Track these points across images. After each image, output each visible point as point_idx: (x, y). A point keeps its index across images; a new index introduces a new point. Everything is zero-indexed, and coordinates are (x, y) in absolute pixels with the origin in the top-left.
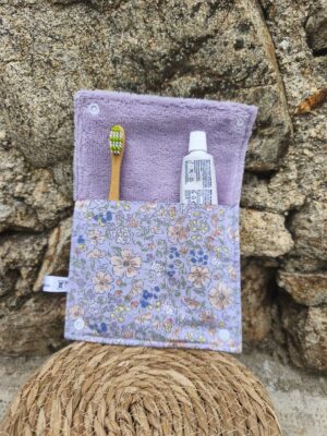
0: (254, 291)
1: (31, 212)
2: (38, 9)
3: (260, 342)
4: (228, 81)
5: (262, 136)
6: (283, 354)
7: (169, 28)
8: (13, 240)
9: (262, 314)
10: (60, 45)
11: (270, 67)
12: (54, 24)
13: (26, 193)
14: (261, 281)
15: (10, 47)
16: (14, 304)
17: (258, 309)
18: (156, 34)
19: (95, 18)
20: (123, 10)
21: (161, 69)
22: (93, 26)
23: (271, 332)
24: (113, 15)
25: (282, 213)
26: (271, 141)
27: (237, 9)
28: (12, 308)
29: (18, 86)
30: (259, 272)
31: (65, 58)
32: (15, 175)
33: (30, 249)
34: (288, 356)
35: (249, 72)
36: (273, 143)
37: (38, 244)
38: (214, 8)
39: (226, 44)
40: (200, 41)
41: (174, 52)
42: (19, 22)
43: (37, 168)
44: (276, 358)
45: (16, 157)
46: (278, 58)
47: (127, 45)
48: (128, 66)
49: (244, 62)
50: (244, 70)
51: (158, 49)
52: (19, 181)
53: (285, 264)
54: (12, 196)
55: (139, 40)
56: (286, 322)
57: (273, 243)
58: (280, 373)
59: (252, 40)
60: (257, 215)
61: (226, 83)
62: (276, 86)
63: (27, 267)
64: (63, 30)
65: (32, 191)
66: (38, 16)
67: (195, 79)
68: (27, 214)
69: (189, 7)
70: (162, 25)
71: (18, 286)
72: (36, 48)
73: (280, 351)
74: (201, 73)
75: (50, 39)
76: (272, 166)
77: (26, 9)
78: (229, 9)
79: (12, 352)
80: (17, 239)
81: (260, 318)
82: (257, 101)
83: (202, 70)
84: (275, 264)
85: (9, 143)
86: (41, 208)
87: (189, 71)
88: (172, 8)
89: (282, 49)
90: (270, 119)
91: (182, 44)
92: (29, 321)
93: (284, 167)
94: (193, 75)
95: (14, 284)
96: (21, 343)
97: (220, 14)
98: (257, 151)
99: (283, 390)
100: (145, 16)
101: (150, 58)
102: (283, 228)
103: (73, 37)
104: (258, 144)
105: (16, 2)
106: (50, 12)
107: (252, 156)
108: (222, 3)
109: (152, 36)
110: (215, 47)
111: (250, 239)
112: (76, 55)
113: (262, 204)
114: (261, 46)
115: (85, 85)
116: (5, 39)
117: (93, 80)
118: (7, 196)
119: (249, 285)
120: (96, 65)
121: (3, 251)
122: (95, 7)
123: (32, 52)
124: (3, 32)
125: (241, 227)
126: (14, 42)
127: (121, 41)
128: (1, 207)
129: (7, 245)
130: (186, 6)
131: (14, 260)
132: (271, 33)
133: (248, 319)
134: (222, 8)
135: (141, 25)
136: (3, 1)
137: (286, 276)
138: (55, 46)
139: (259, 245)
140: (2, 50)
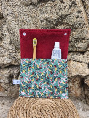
0: (78, 84)
1: (17, 60)
2: (20, 6)
3: (78, 97)
4: (73, 27)
5: (82, 42)
6: (85, 101)
7: (57, 12)
8: (12, 68)
11: (86, 23)
12: (25, 11)
13: (16, 56)
14: (79, 81)
15: (12, 17)
16: (12, 85)
17: (78, 88)
18: (54, 14)
19: (36, 9)
20: (44, 7)
21: (55, 23)
22: (36, 11)
23: (81, 94)
24: (42, 8)
25: (87, 63)
26: (85, 44)
27: (77, 7)
28: (11, 86)
29: (14, 28)
30: (79, 79)
31: (27, 20)
32: (13, 51)
33: (16, 70)
34: (86, 101)
35: (80, 25)
37: (18, 69)
38: (71, 6)
39: (73, 17)
40: (66, 16)
41: (59, 19)
42: (15, 10)
43: (19, 49)
44: (83, 102)
45: (13, 46)
46: (88, 20)
47: (45, 17)
48: (45, 22)
49: (78, 22)
50: (78, 24)
51: (54, 18)
52: (14, 53)
53: (87, 77)
54: (12, 56)
55: (49, 15)
56: (86, 92)
57: (84, 72)
58: (84, 106)
59: (81, 16)
60: (80, 64)
61: (73, 28)
62: (87, 28)
63: (15, 75)
64: (27, 12)
65: (17, 55)
66: (20, 8)
67: (64, 26)
68: (16, 61)
69: (64, 6)
70: (55, 11)
73: (84, 100)
74: (66, 25)
75: (23, 15)
76: (85, 50)
77: (17, 7)
78: (75, 7)
81: (79, 91)
82: (82, 32)
83: (66, 24)
84: (84, 77)
85: (11, 42)
86: (20, 60)
87: (63, 24)
88: (58, 7)
90: (85, 38)
91: (61, 16)
92: (16, 90)
93: (88, 51)
94: (64, 25)
95: (12, 79)
97: (72, 8)
98: (81, 46)
99: (84, 111)
100: (51, 9)
101: (51, 20)
102: (87, 68)
103: (30, 14)
104: (81, 44)
105: (14, 5)
106: (24, 7)
107: (79, 48)
108: (73, 5)
109: (52, 14)
110: (70, 17)
111: (78, 71)
112: (30, 19)
113: (81, 61)
114: (84, 17)
115: (33, 27)
116: (11, 15)
117: (35, 26)
118: (10, 57)
119: (76, 82)
120: (36, 22)
121: (9, 71)
122: (36, 6)
123: (18, 18)
124: (10, 13)
125: (75, 67)
126: (13, 16)
127: (43, 15)
128: (9, 59)
129: (10, 69)
130: (62, 6)
131: (12, 73)
132: (86, 13)
133: (75, 91)
134: (73, 7)
135: (49, 11)
136: (11, 4)
137: (87, 80)
138: (25, 17)
139: (80, 72)
140: (10, 18)
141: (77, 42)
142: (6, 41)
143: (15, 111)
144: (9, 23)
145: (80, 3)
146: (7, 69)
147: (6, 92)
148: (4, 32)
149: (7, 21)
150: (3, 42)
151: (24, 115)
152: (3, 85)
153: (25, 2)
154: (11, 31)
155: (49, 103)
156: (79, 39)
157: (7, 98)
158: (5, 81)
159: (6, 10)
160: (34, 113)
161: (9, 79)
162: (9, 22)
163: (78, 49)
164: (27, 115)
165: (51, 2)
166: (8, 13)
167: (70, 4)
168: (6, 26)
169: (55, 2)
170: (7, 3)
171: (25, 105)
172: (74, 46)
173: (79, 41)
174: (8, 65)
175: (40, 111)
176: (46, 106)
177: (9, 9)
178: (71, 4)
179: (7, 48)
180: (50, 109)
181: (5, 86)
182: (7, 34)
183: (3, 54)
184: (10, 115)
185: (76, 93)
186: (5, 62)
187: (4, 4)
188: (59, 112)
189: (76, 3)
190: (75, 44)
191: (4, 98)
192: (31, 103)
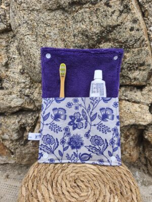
0: (133, 140)
1: (32, 101)
2: (41, 12)
3: (134, 163)
4: (126, 45)
5: (140, 70)
6: (145, 169)
7: (100, 21)
8: (23, 114)
9: (136, 150)
10: (50, 28)
11: (146, 39)
12: (48, 18)
13: (30, 93)
14: (136, 135)
15: (27, 28)
16: (23, 143)
17: (134, 148)
18: (94, 24)
19: (66, 16)
20: (79, 13)
21: (96, 39)
22: (65, 20)
23: (139, 158)
24: (75, 15)
25: (148, 105)
26: (144, 72)
27: (132, 13)
28: (22, 145)
29: (30, 46)
30: (135, 131)
31: (52, 34)
32: (26, 85)
33: (31, 118)
34: (148, 170)
35: (136, 41)
36: (145, 73)
37: (35, 116)
38: (121, 12)
39: (126, 29)
40: (114, 27)
41: (102, 32)
42: (32, 17)
43: (36, 82)
44: (142, 170)
46: (149, 35)
47: (80, 28)
48: (80, 38)
49: (134, 37)
50: (134, 40)
51: (95, 30)
52: (28, 88)
53: (148, 128)
54: (24, 94)
55: (86, 26)
56: (147, 154)
57: (144, 119)
58: (144, 178)
60: (136, 105)
62: (147, 47)
63: (29, 126)
64: (51, 21)
65: (33, 93)
66: (40, 15)
67: (111, 44)
68: (30, 103)
69: (110, 12)
70: (97, 20)
71: (25, 135)
72: (39, 29)
73: (144, 167)
75: (45, 25)
76: (144, 83)
77: (35, 12)
78: (128, 13)
79: (21, 164)
80: (25, 114)
81: (135, 152)
82: (139, 54)
83: (114, 40)
84: (143, 128)
85: (23, 71)
86: (37, 100)
87: (108, 40)
88: (102, 12)
89: (150, 31)
90: (144, 62)
91: (106, 28)
92: (30, 151)
93: (149, 84)
94: (110, 42)
95: (23, 134)
96: (25, 160)
97: (124, 15)
98: (138, 77)
99: (145, 185)
100: (89, 16)
101: (91, 34)
102: (148, 112)
103: (56, 24)
104: (138, 73)
105: (31, 9)
106: (46, 13)
107: (135, 79)
108: (125, 10)
109: (92, 25)
110: (121, 30)
111: (133, 116)
112: (57, 32)
113: (139, 101)
114: (142, 30)
115: (61, 46)
116: (25, 25)
117: (64, 44)
118: (21, 95)
119: (131, 137)
120: (66, 37)
121: (18, 119)
122: (67, 11)
123: (37, 31)
124: (24, 22)
125: (129, 111)
126: (29, 27)
127: (78, 27)
128: (19, 99)
129: (20, 116)
130: (108, 11)
131: (24, 123)
132: (145, 23)
133: (129, 152)
134: (125, 13)
135: (87, 20)
136: (25, 8)
137: (148, 133)
138: (47, 28)
139: (137, 119)
140: (23, 30)
141: (132, 70)
142: (15, 68)
143: (33, 183)
144: (21, 39)
145: (135, 7)
146: (15, 116)
147: (13, 156)
148: (11, 53)
149: (18, 35)
150: (10, 70)
151: (48, 189)
152: (7, 144)
153: (48, 4)
154: (24, 52)
155: (89, 169)
156: (135, 65)
157: (14, 166)
158: (12, 136)
159: (16, 17)
160: (65, 185)
161: (18, 132)
162: (22, 37)
163: (133, 80)
164: (54, 190)
165: (91, 5)
166: (20, 22)
167: (119, 8)
168: (16, 44)
169: (97, 5)
170: (18, 6)
171: (49, 174)
172: (127, 76)
173: (134, 69)
174: (17, 109)
175: (75, 183)
176: (84, 173)
177: (22, 15)
178: (121, 8)
179: (16, 80)
180: (90, 179)
181: (11, 145)
182: (16, 57)
183: (10, 90)
184: (24, 189)
185: (130, 155)
186: (13, 104)
187: (13, 7)
188: (107, 183)
189: (130, 7)
190: (128, 73)
191: (9, 167)
192: (58, 171)
